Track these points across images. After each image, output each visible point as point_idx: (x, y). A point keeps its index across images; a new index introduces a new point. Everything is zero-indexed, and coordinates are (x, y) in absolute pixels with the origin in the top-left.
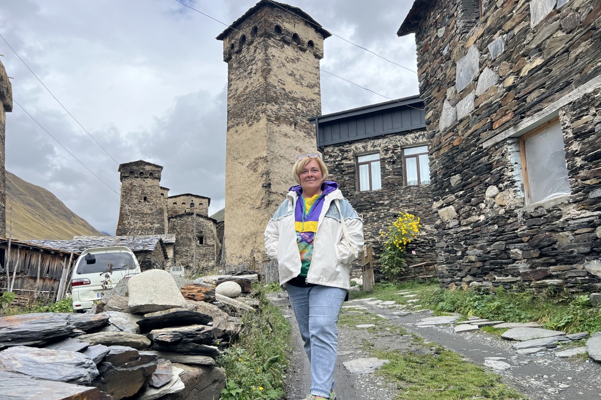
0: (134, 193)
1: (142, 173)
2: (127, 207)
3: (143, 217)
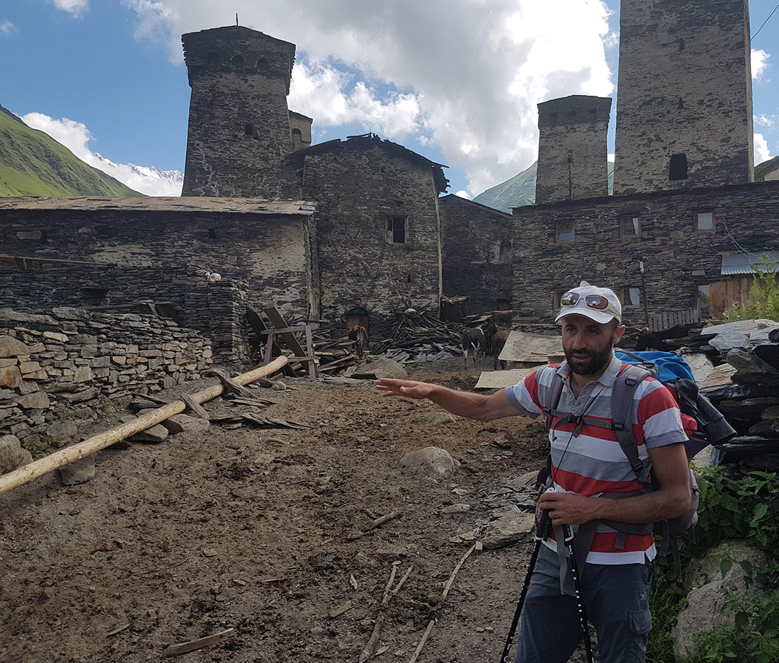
0: (219, 113)
1: (238, 60)
2: (202, 151)
3: (245, 178)
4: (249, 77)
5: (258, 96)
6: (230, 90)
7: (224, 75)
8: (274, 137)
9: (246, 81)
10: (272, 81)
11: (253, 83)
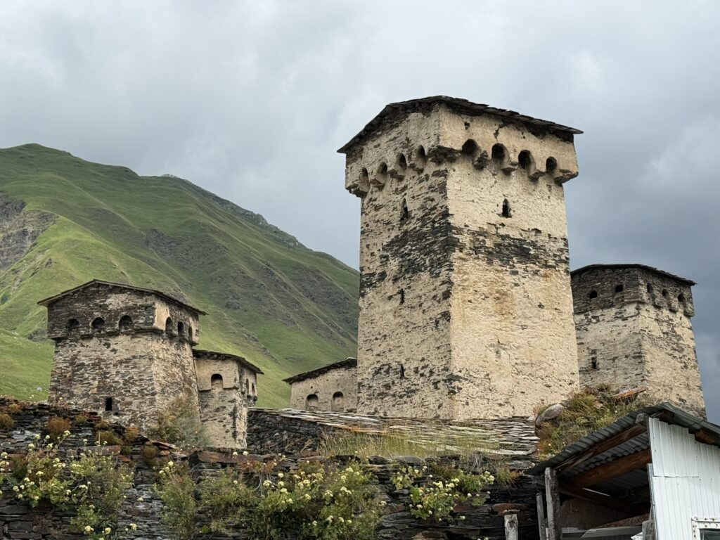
4: (112, 341)
5: (121, 362)
6: (91, 360)
7: (85, 343)
8: (136, 409)
9: (108, 345)
10: (136, 340)
11: (116, 347)
